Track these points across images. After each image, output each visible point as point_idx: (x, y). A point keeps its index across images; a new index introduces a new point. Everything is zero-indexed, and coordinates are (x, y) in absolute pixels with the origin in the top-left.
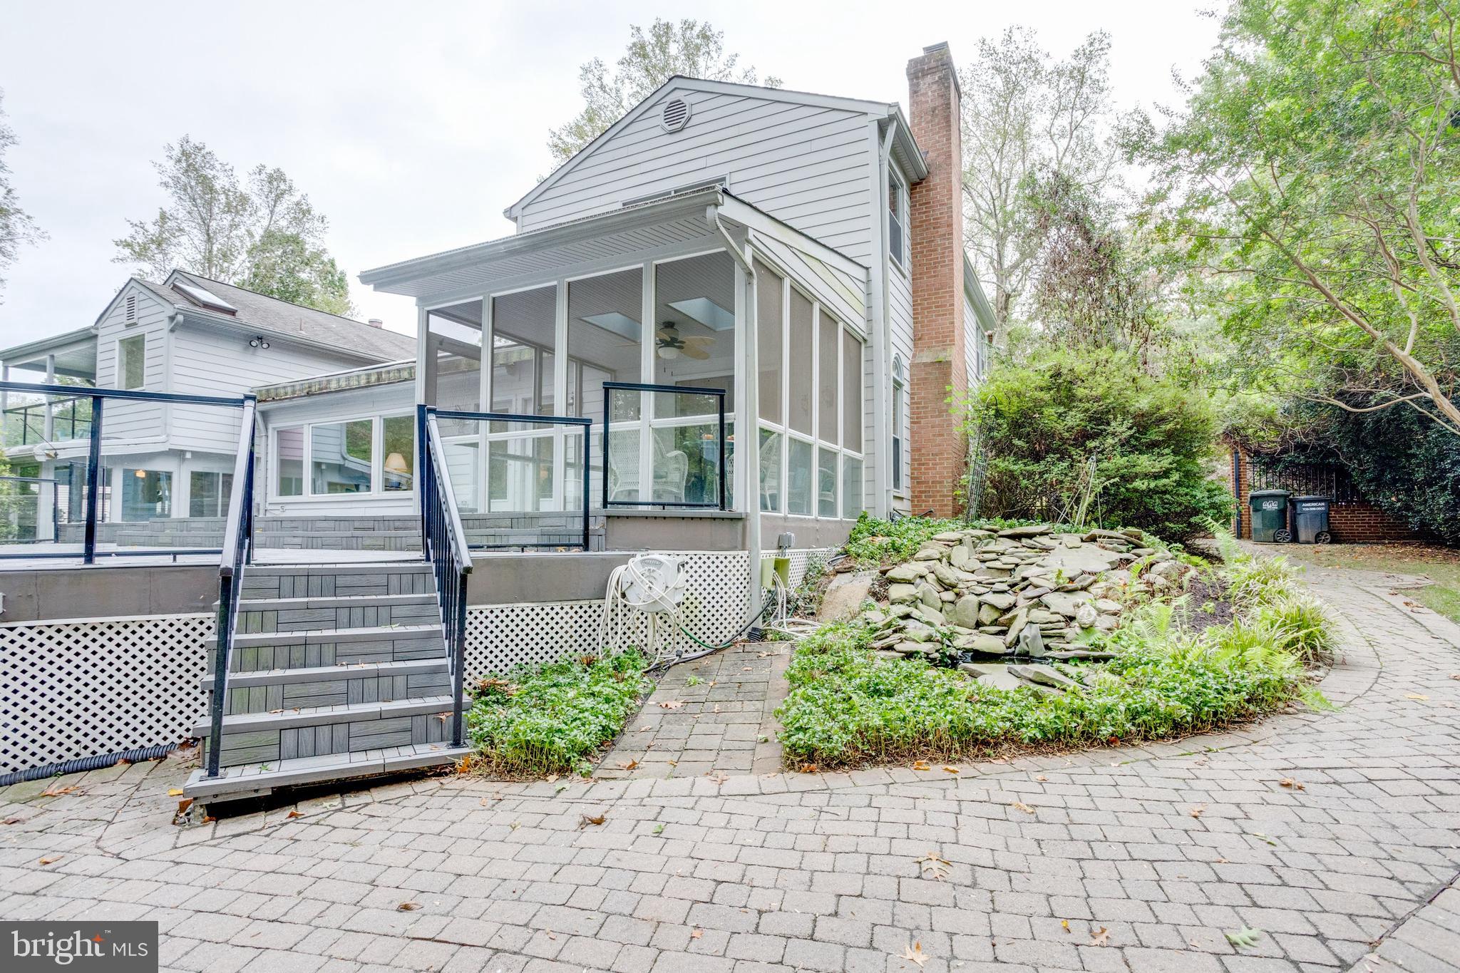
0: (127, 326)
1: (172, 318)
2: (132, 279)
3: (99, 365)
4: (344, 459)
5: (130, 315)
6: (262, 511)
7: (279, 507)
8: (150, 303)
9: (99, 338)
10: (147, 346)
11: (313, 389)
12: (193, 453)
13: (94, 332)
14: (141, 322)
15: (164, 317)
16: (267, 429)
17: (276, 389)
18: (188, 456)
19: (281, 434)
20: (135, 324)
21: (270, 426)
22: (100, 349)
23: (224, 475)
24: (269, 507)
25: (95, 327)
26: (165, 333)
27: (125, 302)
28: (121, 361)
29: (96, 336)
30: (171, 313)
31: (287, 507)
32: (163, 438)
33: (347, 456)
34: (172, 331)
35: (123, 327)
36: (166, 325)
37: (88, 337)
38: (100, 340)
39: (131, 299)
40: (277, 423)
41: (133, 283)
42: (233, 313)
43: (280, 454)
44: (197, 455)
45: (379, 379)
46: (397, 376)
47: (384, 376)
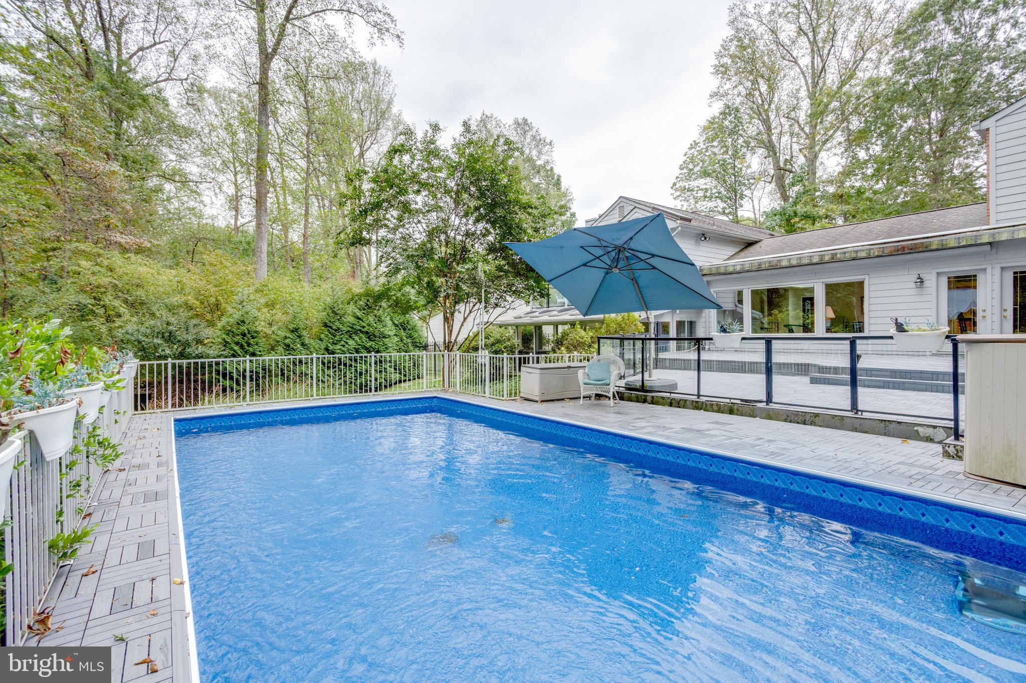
42: (690, 221)
45: (833, 258)
46: (854, 255)
47: (838, 256)
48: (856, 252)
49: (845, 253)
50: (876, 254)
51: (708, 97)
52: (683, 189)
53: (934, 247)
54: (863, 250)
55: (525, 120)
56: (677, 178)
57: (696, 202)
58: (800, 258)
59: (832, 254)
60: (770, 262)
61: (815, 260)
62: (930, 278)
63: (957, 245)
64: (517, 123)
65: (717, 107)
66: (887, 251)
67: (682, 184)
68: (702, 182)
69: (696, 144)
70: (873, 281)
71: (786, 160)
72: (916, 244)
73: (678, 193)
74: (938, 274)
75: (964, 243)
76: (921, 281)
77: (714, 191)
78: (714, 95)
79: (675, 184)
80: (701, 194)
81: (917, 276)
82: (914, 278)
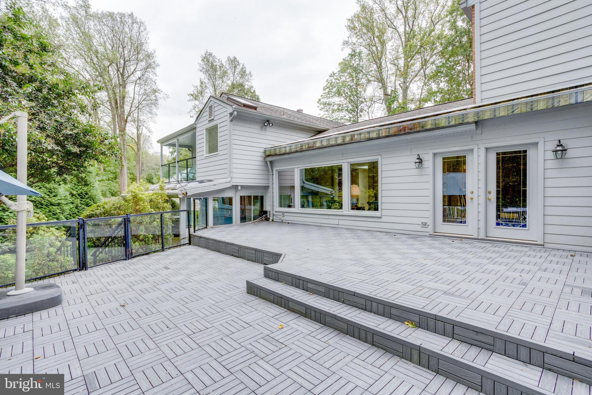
0: (209, 121)
1: (231, 114)
2: (211, 96)
3: (197, 142)
4: (304, 183)
5: (210, 114)
6: (271, 215)
7: (281, 214)
8: (220, 107)
9: (197, 129)
10: (219, 130)
11: (304, 147)
12: (241, 186)
13: (194, 126)
14: (216, 118)
15: (227, 114)
16: (272, 170)
17: (280, 148)
18: (239, 188)
19: (280, 173)
20: (213, 119)
21: (275, 169)
22: (197, 134)
23: (254, 196)
24: (275, 213)
25: (195, 124)
26: (228, 123)
27: (208, 109)
28: (206, 139)
29: (195, 128)
30: (231, 111)
31: (286, 214)
32: (229, 179)
33: (305, 181)
34: (231, 121)
35: (207, 122)
36: (228, 118)
37: (192, 129)
38: (197, 130)
39: (211, 107)
40: (278, 167)
41: (211, 99)
42: (255, 108)
43: (279, 183)
44: (244, 187)
45: (352, 139)
46: (367, 136)
47: (356, 137)
48: (369, 133)
49: (360, 134)
50: (384, 134)
51: (342, 44)
52: (325, 104)
53: (429, 127)
54: (374, 131)
55: (235, 58)
56: (322, 96)
57: (333, 112)
58: (329, 140)
59: (351, 135)
60: (308, 144)
61: (340, 141)
62: (428, 159)
63: (447, 124)
64: (229, 58)
65: (348, 51)
66: (392, 132)
67: (325, 100)
68: (337, 100)
69: (334, 74)
70: (385, 161)
71: (392, 91)
72: (414, 124)
73: (322, 106)
74: (435, 154)
75: (453, 123)
76: (420, 161)
77: (344, 106)
78: (346, 43)
79: (320, 100)
80: (336, 107)
81: (417, 157)
82: (415, 159)
